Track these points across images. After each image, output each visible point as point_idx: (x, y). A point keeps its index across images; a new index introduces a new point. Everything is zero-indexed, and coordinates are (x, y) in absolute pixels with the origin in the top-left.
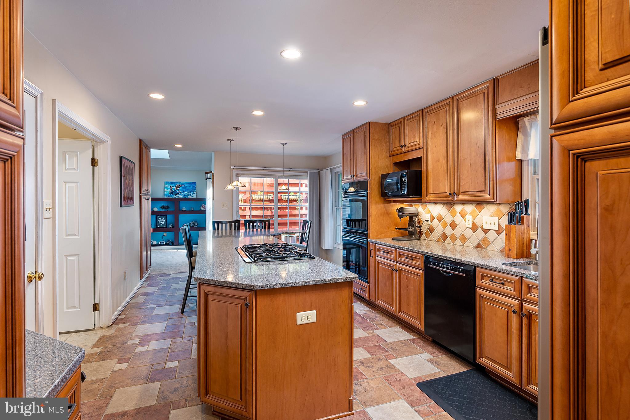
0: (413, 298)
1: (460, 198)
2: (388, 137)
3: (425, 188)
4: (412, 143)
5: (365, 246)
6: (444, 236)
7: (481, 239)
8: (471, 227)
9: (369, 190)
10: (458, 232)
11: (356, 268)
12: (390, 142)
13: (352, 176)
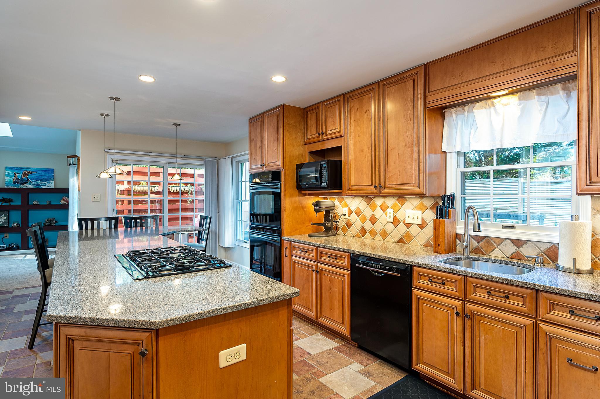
0: (337, 302)
1: (385, 191)
2: (302, 123)
3: (347, 179)
4: (330, 130)
5: (279, 245)
6: (363, 232)
7: (403, 234)
8: (392, 220)
9: (283, 182)
10: (378, 227)
11: (261, 267)
12: (305, 129)
13: (262, 165)
